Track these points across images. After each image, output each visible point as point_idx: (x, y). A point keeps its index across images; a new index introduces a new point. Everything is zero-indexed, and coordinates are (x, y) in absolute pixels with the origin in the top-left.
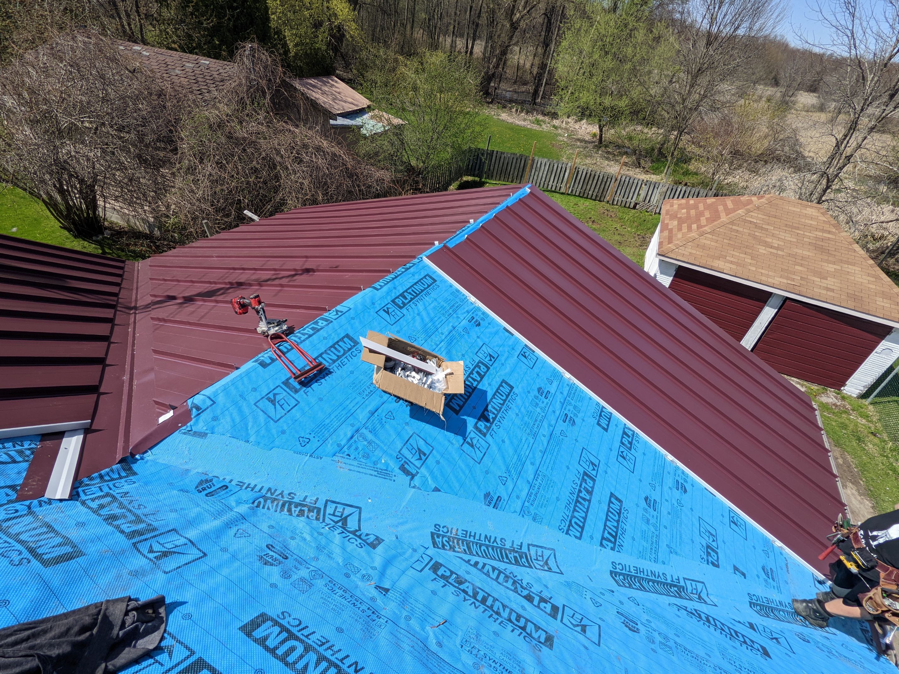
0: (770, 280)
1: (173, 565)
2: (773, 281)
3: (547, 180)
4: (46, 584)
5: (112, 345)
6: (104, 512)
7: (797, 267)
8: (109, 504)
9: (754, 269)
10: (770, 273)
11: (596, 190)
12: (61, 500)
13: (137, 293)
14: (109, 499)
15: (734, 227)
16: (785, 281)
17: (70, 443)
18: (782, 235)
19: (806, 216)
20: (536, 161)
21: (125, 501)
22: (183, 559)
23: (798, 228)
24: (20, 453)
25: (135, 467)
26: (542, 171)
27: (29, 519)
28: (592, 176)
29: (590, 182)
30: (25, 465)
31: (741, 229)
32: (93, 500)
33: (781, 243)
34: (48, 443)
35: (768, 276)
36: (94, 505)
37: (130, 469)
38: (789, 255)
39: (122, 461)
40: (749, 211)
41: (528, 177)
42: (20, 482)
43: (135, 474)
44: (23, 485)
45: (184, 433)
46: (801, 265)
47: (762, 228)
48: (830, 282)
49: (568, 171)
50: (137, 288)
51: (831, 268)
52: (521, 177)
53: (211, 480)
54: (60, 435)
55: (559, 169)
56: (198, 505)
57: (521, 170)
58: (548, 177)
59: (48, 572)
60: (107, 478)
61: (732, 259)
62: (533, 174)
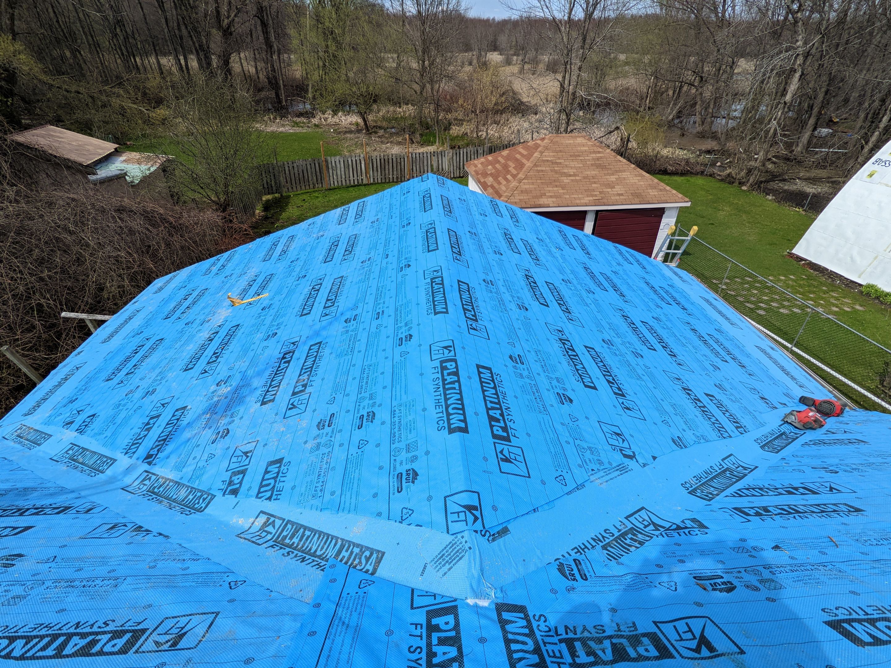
0: (582, 201)
2: (585, 201)
3: (347, 176)
7: (593, 185)
9: (568, 196)
10: (580, 196)
11: (395, 173)
15: (539, 168)
16: (591, 198)
18: (572, 164)
19: (579, 145)
20: (329, 161)
23: (579, 156)
26: (339, 169)
28: (386, 160)
29: (387, 167)
31: (544, 169)
33: (575, 171)
35: (580, 199)
38: (584, 178)
40: (541, 153)
41: (327, 179)
46: (595, 183)
47: (557, 163)
48: (618, 189)
49: (363, 162)
51: (613, 178)
52: (321, 180)
55: (354, 163)
57: (318, 174)
58: (347, 172)
61: (550, 194)
62: (331, 174)
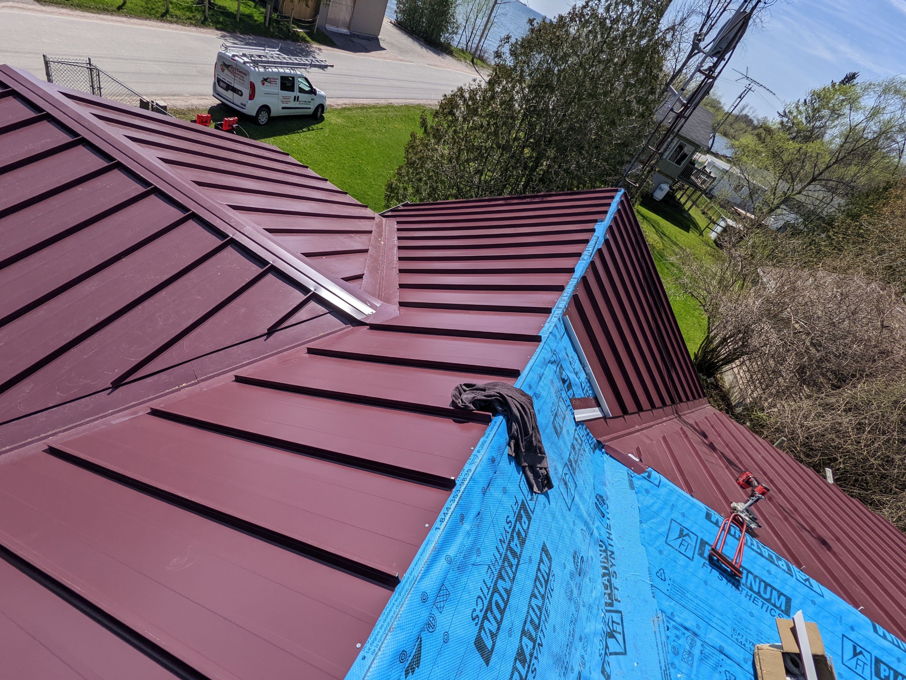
1: (562, 490)
4: (547, 427)
5: (650, 412)
6: (575, 442)
8: (578, 443)
12: (574, 418)
13: (689, 413)
14: (580, 442)
17: (597, 412)
21: (582, 452)
22: (565, 496)
24: (587, 391)
25: (597, 451)
27: (565, 408)
30: (583, 396)
32: (578, 434)
34: (593, 401)
36: (577, 436)
37: (595, 449)
39: (599, 442)
42: (576, 397)
43: (594, 452)
44: (575, 399)
45: (628, 474)
50: (692, 412)
53: (605, 504)
54: (599, 405)
56: (590, 498)
59: (551, 425)
60: (588, 437)
